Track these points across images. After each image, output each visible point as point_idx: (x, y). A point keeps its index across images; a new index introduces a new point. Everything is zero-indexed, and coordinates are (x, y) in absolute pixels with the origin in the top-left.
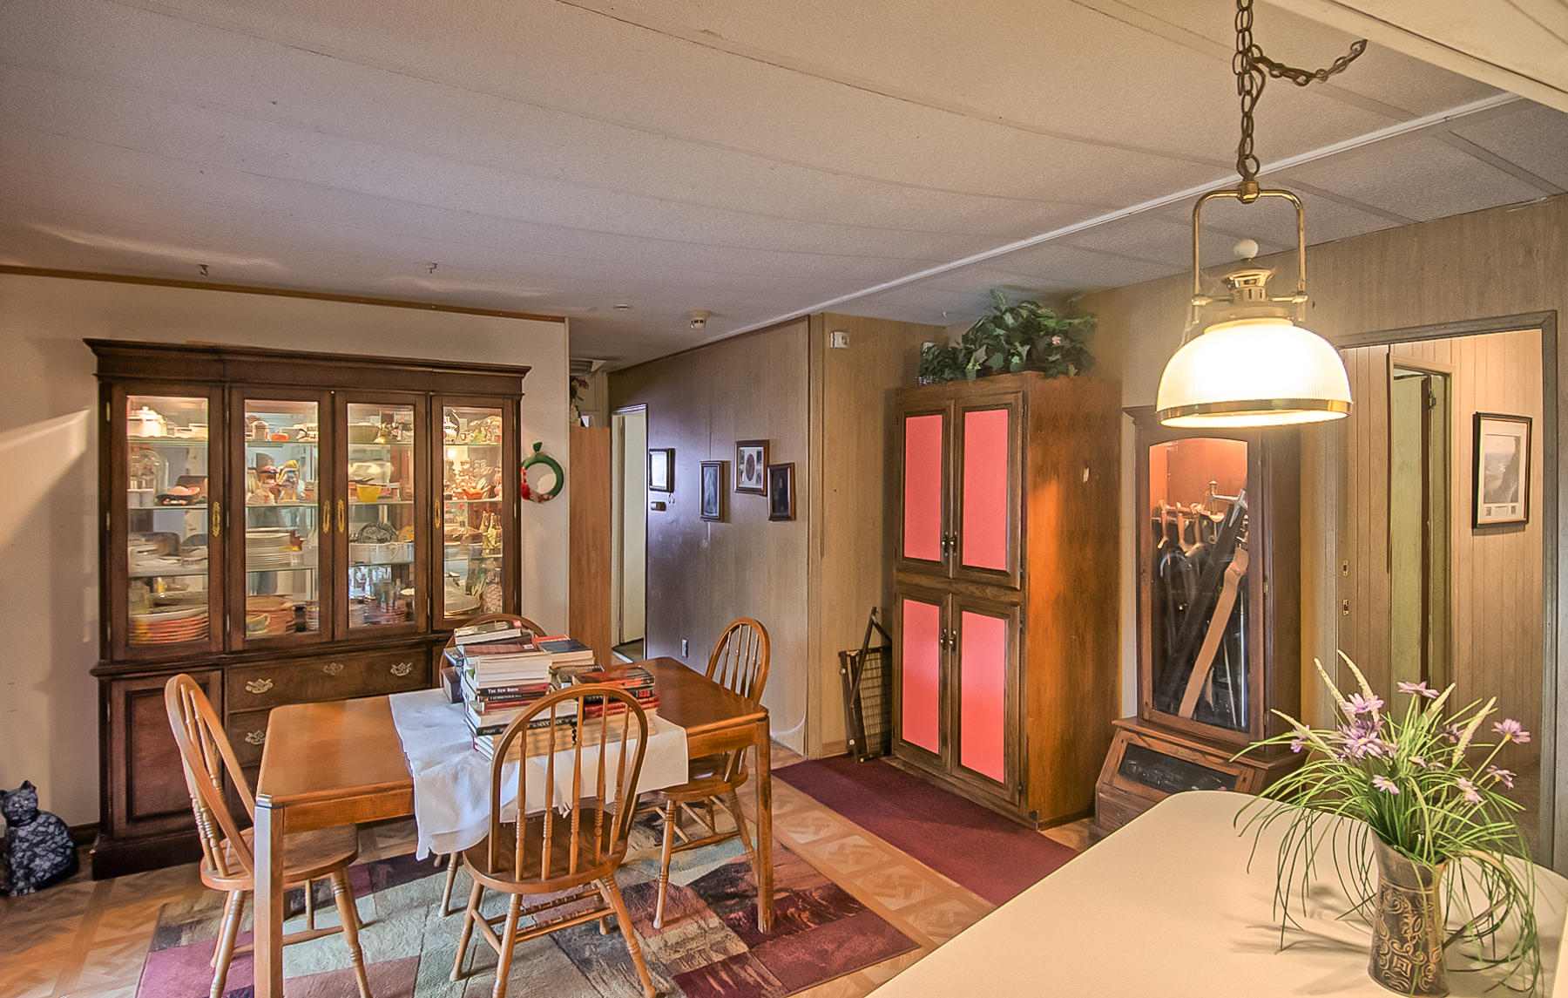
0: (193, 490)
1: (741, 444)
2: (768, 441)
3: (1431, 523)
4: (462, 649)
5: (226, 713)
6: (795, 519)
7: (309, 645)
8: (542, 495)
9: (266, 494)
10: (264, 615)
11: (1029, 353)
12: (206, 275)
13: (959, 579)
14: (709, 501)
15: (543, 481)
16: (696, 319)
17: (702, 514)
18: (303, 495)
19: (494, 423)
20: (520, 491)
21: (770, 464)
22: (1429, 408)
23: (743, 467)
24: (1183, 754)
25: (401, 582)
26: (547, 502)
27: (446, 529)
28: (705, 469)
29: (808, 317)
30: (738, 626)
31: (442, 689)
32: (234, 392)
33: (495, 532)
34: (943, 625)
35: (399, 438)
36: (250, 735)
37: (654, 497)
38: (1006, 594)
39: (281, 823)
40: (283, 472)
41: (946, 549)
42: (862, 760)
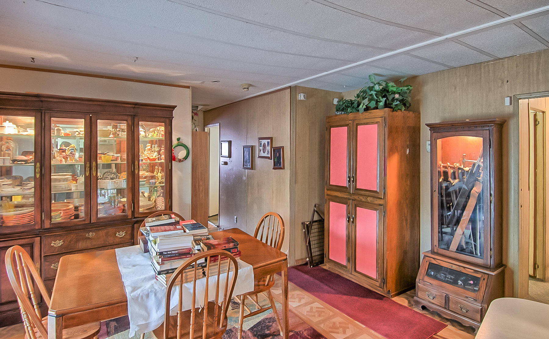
0: (28, 157)
1: (260, 139)
2: (272, 138)
3: (538, 170)
4: (148, 228)
5: (42, 256)
6: (284, 169)
7: (80, 225)
8: (181, 159)
9: (61, 159)
10: (60, 211)
11: (386, 101)
12: (34, 62)
13: (355, 194)
14: (246, 161)
15: (181, 154)
16: (245, 87)
17: (243, 166)
18: (78, 159)
19: (161, 129)
20: (171, 158)
21: (273, 147)
22: (537, 125)
23: (261, 148)
24: (454, 267)
25: (121, 195)
26: (182, 162)
27: (140, 173)
28: (245, 149)
29: (290, 87)
30: (268, 216)
31: (139, 245)
32: (46, 114)
33: (161, 175)
34: (348, 213)
35: (120, 135)
36: (53, 265)
37: (223, 160)
38: (377, 201)
39: (61, 324)
40: (69, 150)
41: (349, 181)
42: (312, 266)
